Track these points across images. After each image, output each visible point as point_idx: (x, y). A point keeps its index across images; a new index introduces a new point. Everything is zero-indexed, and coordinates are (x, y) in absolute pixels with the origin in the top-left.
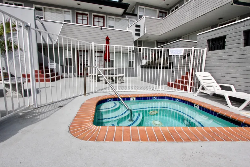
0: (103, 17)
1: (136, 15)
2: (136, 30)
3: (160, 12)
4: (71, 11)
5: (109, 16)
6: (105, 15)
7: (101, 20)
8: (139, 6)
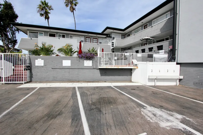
0: (97, 39)
1: (111, 37)
2: (112, 44)
3: (122, 35)
4: (84, 37)
5: (99, 38)
6: (98, 38)
7: (96, 40)
8: (113, 33)
